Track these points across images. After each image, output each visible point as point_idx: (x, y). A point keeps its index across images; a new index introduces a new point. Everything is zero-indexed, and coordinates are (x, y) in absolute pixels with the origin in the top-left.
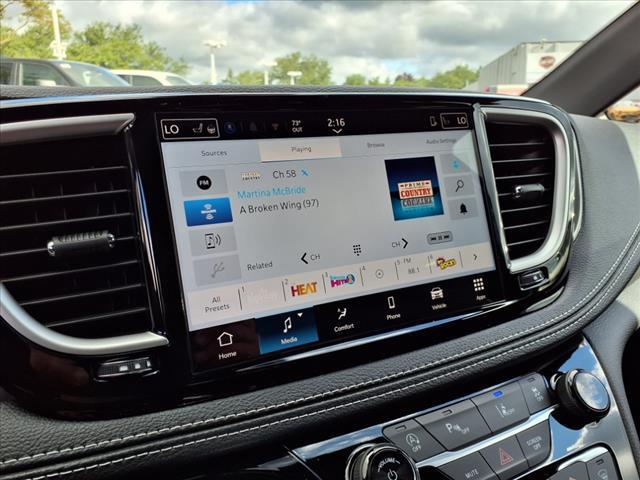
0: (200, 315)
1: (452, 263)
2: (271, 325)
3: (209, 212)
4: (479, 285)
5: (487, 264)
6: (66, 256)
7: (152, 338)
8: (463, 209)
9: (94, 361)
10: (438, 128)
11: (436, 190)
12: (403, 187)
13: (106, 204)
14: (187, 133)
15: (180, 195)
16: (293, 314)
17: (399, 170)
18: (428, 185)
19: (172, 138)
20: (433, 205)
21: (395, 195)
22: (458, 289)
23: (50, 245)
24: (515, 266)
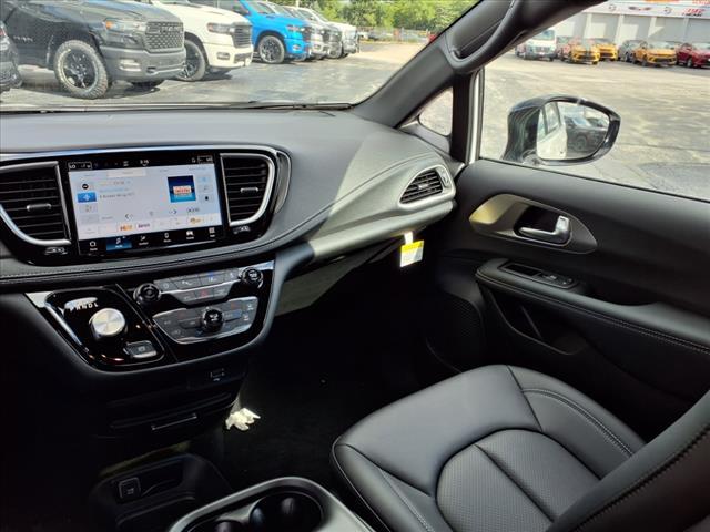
0: (83, 235)
1: (199, 221)
2: (112, 240)
3: (87, 197)
4: (212, 231)
5: (218, 221)
6: (33, 211)
7: (65, 241)
8: (207, 198)
9: (44, 248)
10: (196, 163)
11: (193, 190)
12: (175, 188)
13: (49, 193)
14: (79, 168)
15: (75, 191)
16: (121, 237)
17: (173, 181)
18: (189, 187)
19: (72, 170)
20: (191, 196)
21: (172, 192)
22: (201, 233)
23: (28, 207)
24: (232, 223)
